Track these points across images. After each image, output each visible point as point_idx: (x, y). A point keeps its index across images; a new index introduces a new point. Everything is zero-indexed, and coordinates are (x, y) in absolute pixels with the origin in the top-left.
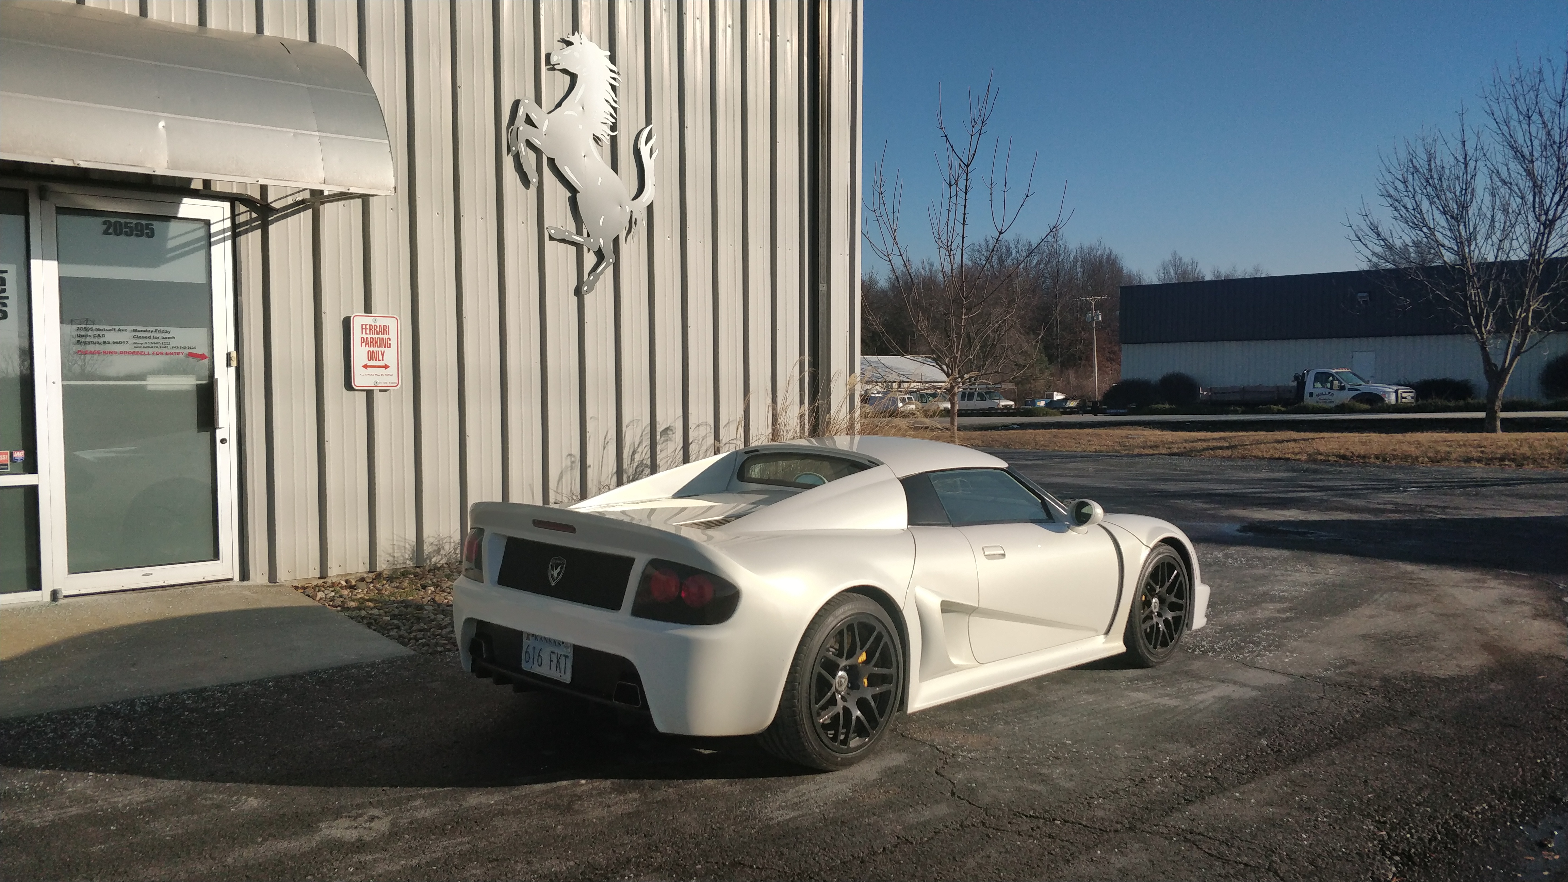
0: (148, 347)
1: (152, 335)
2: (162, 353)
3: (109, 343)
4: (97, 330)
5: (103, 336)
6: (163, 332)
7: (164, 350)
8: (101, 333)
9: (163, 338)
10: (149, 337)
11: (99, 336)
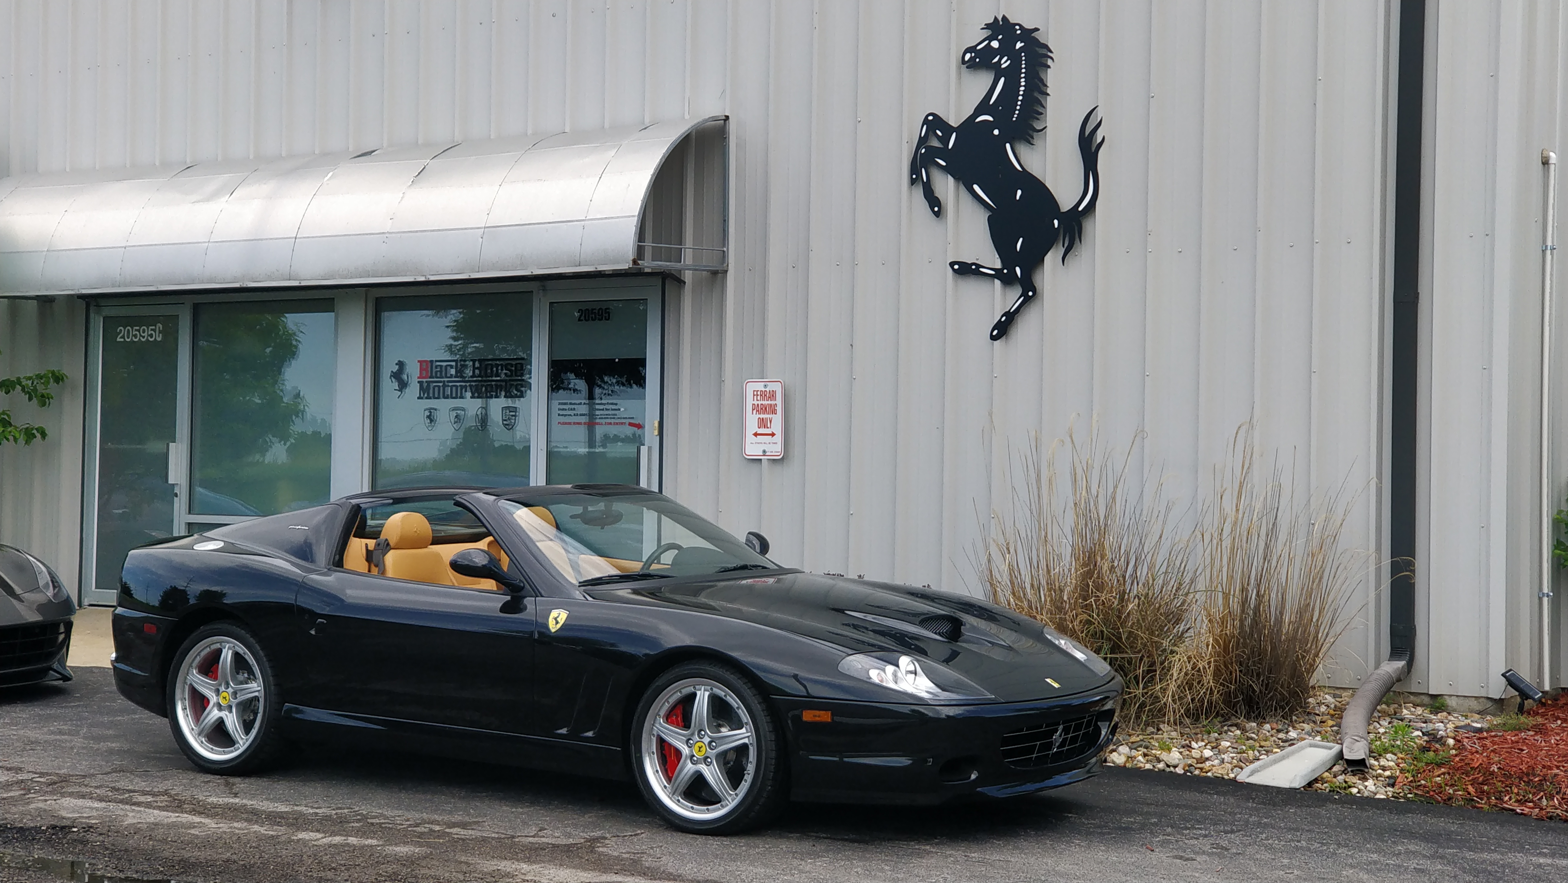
0: (602, 418)
1: (605, 407)
2: (610, 424)
3: (577, 415)
4: (571, 404)
5: (574, 409)
6: (612, 404)
7: (613, 421)
8: (573, 407)
9: (612, 410)
10: (603, 410)
11: (571, 410)
